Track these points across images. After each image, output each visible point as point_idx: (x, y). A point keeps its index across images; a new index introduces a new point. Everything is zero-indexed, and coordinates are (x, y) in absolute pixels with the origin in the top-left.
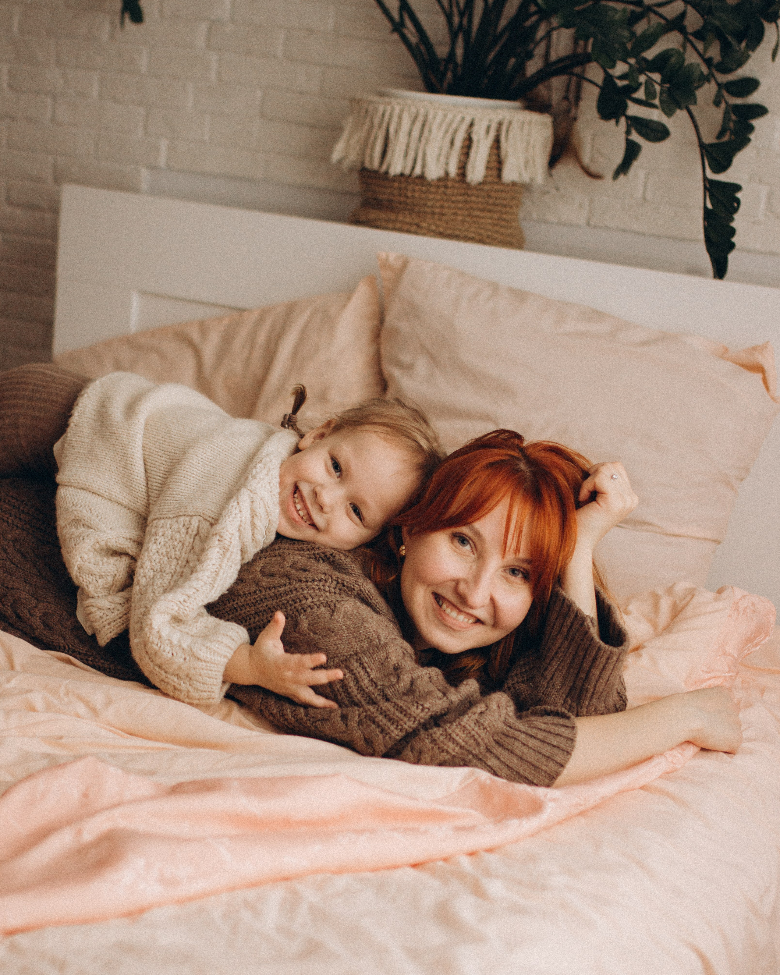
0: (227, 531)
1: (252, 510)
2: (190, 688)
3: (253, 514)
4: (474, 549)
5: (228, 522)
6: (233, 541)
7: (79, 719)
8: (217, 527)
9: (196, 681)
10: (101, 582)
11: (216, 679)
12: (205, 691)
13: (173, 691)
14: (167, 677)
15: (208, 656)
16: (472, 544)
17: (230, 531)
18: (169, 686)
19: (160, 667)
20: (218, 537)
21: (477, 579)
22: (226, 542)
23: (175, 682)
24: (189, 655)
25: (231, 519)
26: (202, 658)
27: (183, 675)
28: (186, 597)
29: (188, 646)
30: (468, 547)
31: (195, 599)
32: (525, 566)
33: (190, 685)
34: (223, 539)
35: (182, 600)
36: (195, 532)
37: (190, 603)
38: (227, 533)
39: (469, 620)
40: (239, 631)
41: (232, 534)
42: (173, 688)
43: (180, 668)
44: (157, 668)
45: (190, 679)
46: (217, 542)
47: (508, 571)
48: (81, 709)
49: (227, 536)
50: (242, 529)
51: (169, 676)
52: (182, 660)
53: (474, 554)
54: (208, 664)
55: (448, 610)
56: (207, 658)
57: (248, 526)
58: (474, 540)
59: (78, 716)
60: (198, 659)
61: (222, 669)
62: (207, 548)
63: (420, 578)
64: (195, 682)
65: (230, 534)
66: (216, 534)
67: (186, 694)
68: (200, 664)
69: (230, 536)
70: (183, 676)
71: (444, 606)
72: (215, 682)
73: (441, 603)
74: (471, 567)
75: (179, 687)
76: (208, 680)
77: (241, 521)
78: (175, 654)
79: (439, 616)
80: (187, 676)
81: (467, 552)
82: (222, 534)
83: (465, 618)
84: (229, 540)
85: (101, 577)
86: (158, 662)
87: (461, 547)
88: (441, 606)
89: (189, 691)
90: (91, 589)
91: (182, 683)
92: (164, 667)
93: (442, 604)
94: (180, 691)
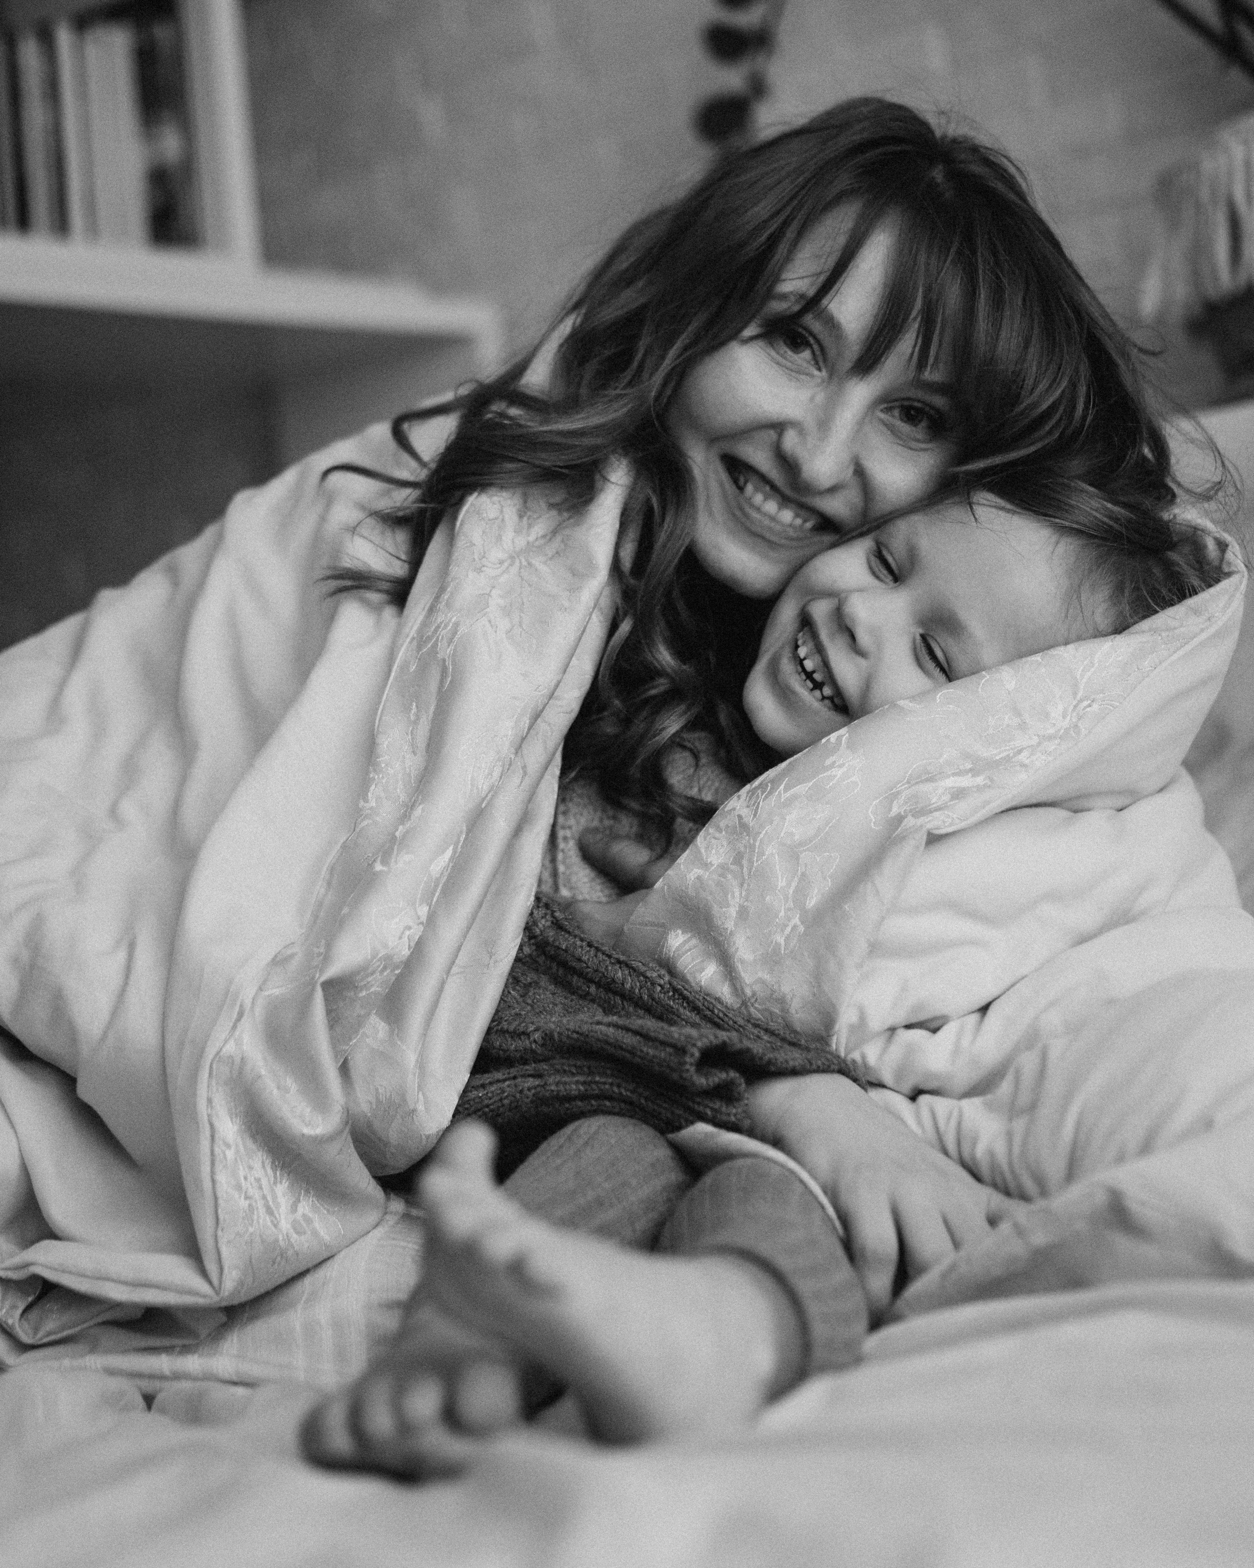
4: (820, 359)
16: (816, 347)
21: (824, 424)
30: (807, 354)
32: (939, 401)
39: (805, 521)
47: (896, 412)
53: (819, 369)
55: (758, 498)
58: (821, 337)
63: (695, 424)
71: (749, 488)
73: (742, 480)
74: (812, 399)
79: (738, 513)
81: (805, 365)
83: (797, 515)
87: (790, 353)
88: (741, 489)
93: (745, 483)
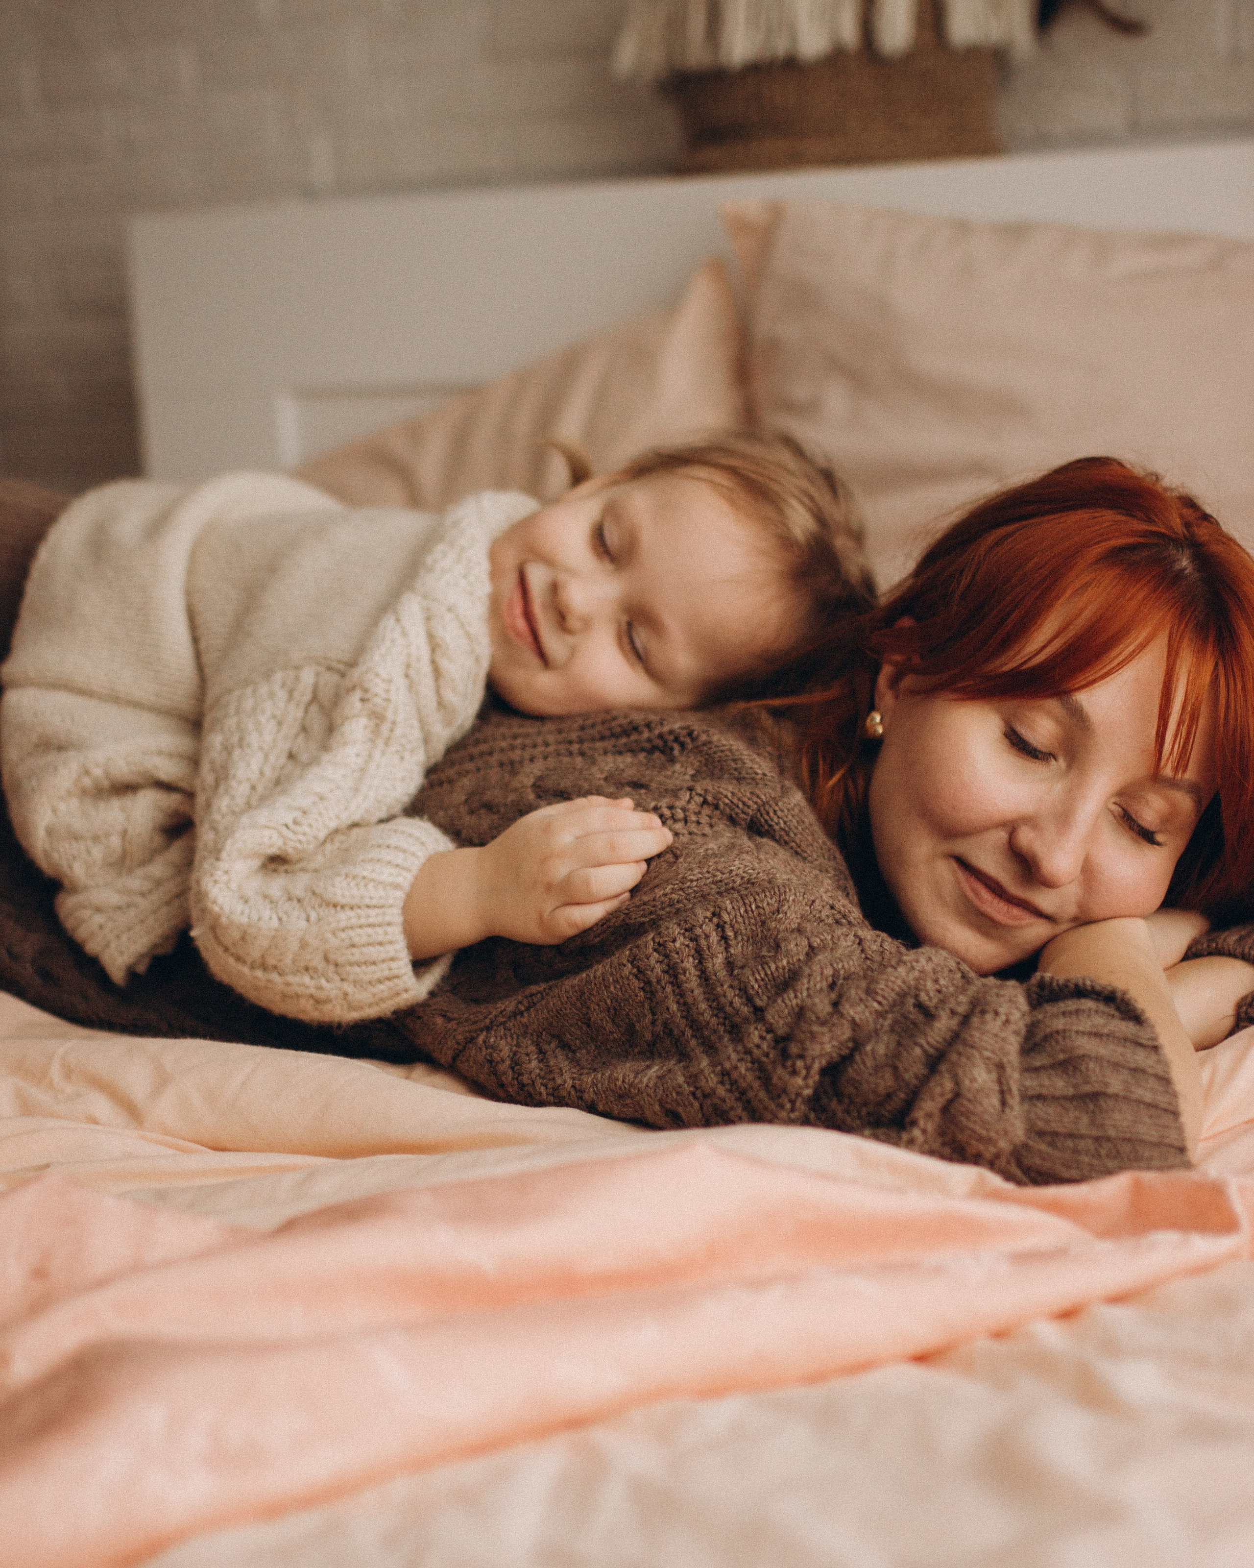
0: (377, 675)
1: (431, 637)
2: (348, 988)
3: (434, 645)
5: (377, 658)
6: (392, 696)
7: (97, 1127)
8: (356, 674)
9: (351, 964)
10: (98, 853)
11: (391, 942)
12: (380, 981)
13: (316, 1009)
14: (288, 984)
15: (355, 892)
17: (384, 675)
18: (303, 1002)
19: (264, 967)
20: (358, 694)
22: (378, 700)
23: (307, 987)
24: (314, 908)
25: (383, 650)
26: (344, 901)
27: (317, 962)
28: (298, 814)
29: (306, 890)
31: (320, 814)
33: (342, 980)
34: (369, 696)
35: (289, 820)
36: (308, 696)
37: (310, 826)
38: (378, 681)
40: (416, 833)
41: (390, 681)
42: (311, 1002)
43: (304, 945)
44: (259, 973)
45: (337, 965)
46: (358, 705)
48: (102, 1107)
49: (378, 687)
50: (412, 672)
51: (290, 979)
52: (303, 924)
54: (360, 912)
56: (353, 897)
57: (426, 668)
59: (94, 1121)
60: (335, 906)
61: (395, 916)
62: (339, 721)
64: (348, 968)
65: (383, 681)
66: (354, 688)
67: (344, 1002)
68: (344, 917)
69: (384, 686)
70: (320, 965)
72: (391, 950)
75: (322, 995)
76: (373, 952)
77: (409, 655)
78: (285, 918)
80: (326, 959)
82: (366, 685)
84: (384, 695)
85: (96, 839)
86: (255, 954)
89: (346, 994)
90: (78, 871)
91: (323, 982)
92: (271, 961)
94: (328, 1001)
